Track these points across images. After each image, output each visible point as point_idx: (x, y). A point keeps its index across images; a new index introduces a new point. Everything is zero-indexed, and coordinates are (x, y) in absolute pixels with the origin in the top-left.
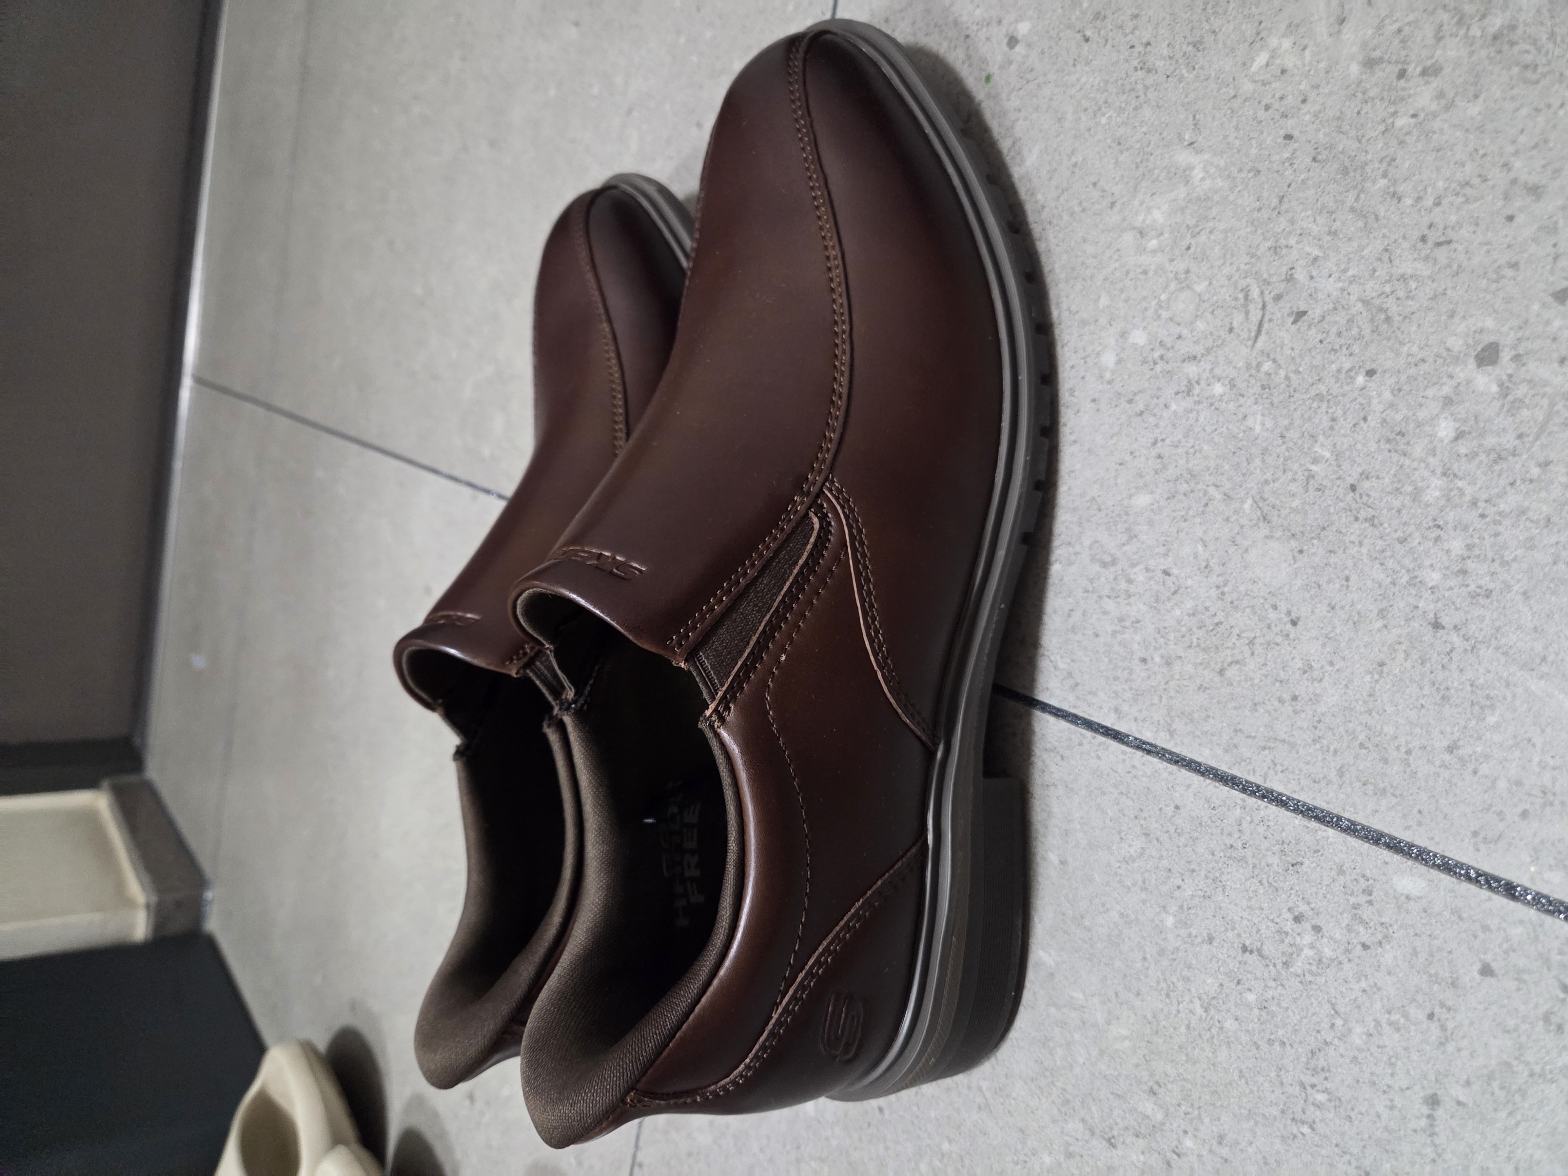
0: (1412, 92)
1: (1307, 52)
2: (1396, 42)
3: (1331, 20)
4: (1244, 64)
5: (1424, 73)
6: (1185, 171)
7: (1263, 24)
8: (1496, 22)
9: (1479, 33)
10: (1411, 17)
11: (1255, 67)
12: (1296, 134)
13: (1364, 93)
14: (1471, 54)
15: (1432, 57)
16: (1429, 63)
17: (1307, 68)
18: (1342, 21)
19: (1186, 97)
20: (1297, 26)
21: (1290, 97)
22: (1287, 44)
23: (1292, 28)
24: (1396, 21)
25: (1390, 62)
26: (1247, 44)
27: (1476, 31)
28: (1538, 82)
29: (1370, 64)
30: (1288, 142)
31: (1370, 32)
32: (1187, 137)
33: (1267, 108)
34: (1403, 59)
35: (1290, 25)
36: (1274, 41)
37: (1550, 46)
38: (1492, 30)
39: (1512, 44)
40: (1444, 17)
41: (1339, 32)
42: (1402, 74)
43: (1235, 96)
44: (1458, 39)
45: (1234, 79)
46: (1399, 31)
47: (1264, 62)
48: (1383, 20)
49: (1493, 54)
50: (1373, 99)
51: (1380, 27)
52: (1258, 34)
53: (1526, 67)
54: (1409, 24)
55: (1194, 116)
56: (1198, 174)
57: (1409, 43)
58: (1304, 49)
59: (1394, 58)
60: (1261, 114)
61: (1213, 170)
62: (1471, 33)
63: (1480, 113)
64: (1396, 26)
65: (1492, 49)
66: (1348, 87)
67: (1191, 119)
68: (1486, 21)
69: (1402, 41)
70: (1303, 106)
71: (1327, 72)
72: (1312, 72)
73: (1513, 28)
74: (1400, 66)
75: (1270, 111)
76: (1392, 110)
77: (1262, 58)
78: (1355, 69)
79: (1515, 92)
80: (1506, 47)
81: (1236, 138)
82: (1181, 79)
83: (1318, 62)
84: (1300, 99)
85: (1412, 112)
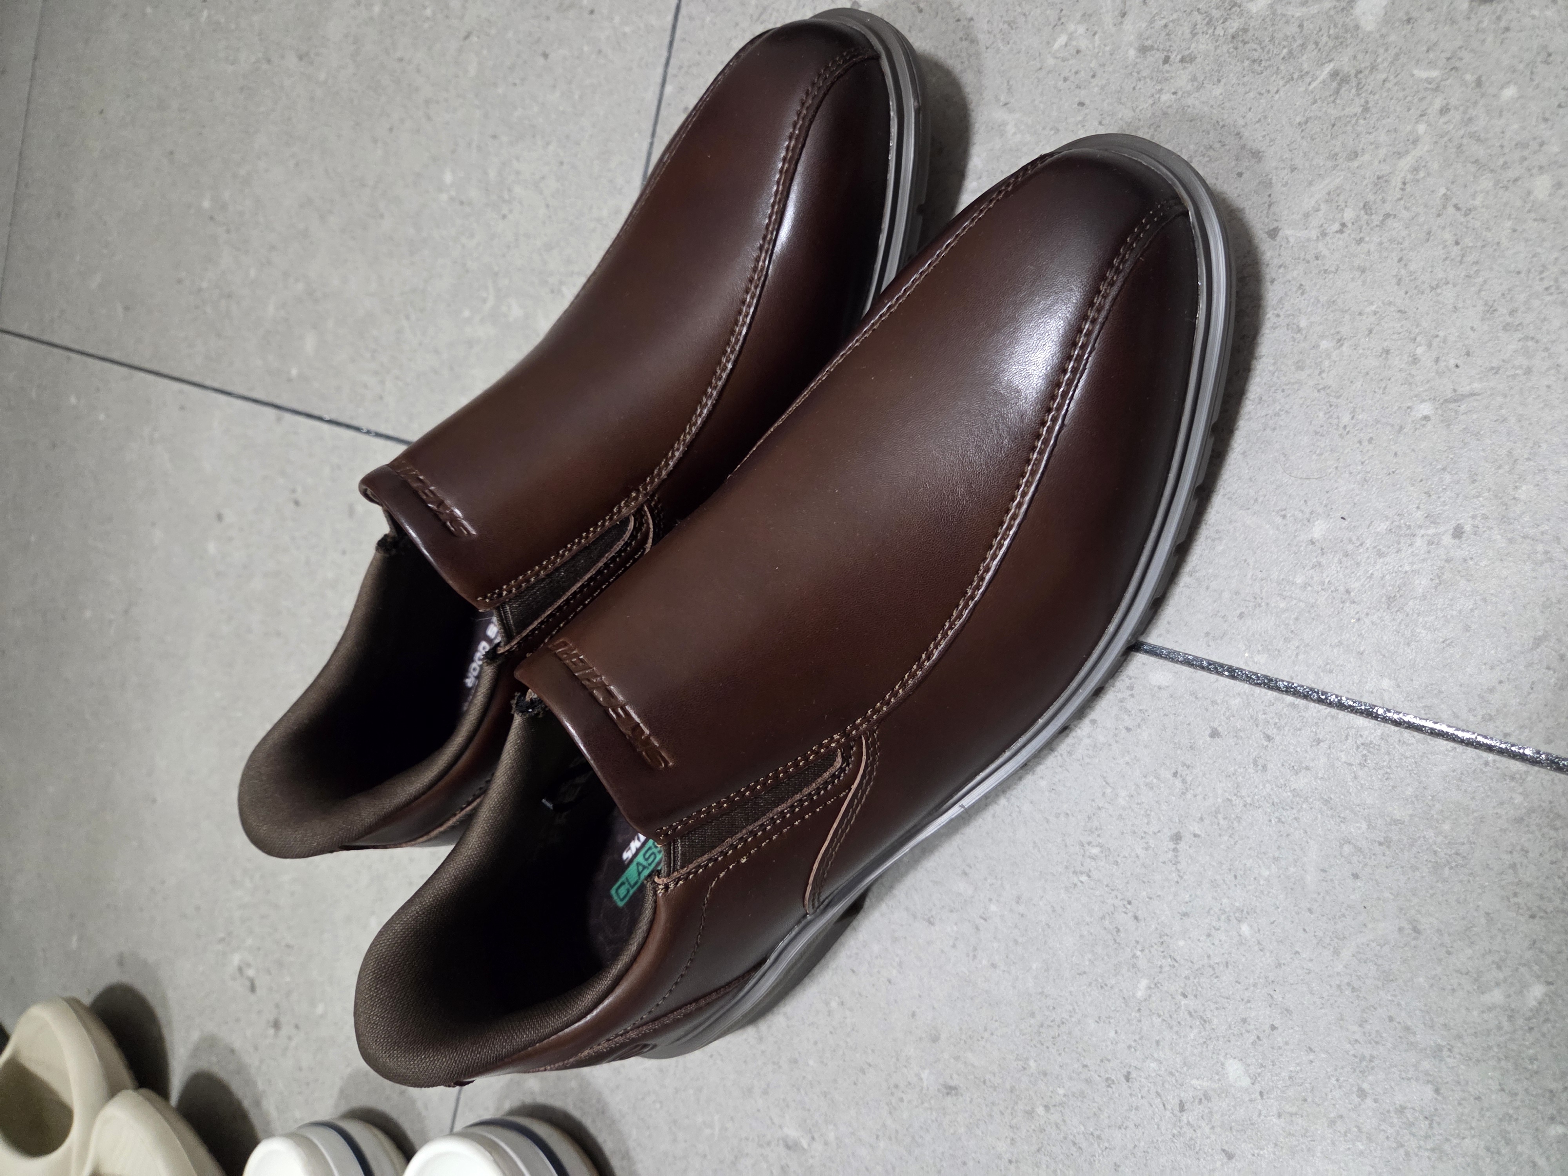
0: (1173, 75)
1: (1097, 37)
2: (1163, 34)
3: (1116, 13)
4: (1048, 43)
5: (1182, 60)
6: (999, 126)
7: (1064, 12)
8: (1234, 25)
9: (1222, 34)
10: (1175, 16)
11: (1056, 46)
12: (1087, 102)
13: (1138, 73)
14: (1216, 48)
15: (1189, 48)
16: (1187, 52)
17: (1096, 50)
18: (1124, 15)
19: (1002, 65)
20: (1090, 16)
21: (1082, 72)
22: (1081, 30)
23: (1086, 17)
24: (1164, 18)
25: (1158, 50)
26: (1051, 27)
27: (1220, 31)
28: (1262, 73)
29: (1144, 50)
30: (1080, 108)
31: (1144, 25)
32: (1002, 99)
33: (1065, 79)
34: (1168, 48)
35: (1084, 15)
36: (1071, 27)
37: (1271, 47)
38: (1231, 31)
39: (1245, 43)
40: (1199, 18)
41: (1121, 23)
42: (1166, 60)
43: (1041, 68)
44: (1208, 36)
45: (1040, 54)
46: (1166, 26)
47: (1064, 43)
48: (1154, 17)
49: (1231, 50)
50: (1145, 78)
51: (1152, 22)
52: (1059, 19)
53: (1254, 61)
54: (1173, 21)
55: (1008, 82)
56: (1010, 129)
57: (1173, 36)
58: (1094, 34)
59: (1161, 47)
60: (1060, 83)
61: (1023, 127)
62: (1217, 33)
63: (1221, 94)
64: (1163, 22)
65: (1231, 45)
66: (1127, 67)
67: (1006, 84)
68: (1227, 23)
69: (1168, 34)
70: (1092, 80)
71: (1111, 54)
72: (1100, 54)
73: (1245, 31)
74: (1165, 53)
75: (1068, 82)
76: (1158, 88)
77: (1062, 39)
78: (1132, 53)
79: (1246, 79)
80: (1240, 45)
81: (1041, 102)
82: (998, 51)
83: (1105, 45)
84: (1091, 74)
85: (1173, 90)
